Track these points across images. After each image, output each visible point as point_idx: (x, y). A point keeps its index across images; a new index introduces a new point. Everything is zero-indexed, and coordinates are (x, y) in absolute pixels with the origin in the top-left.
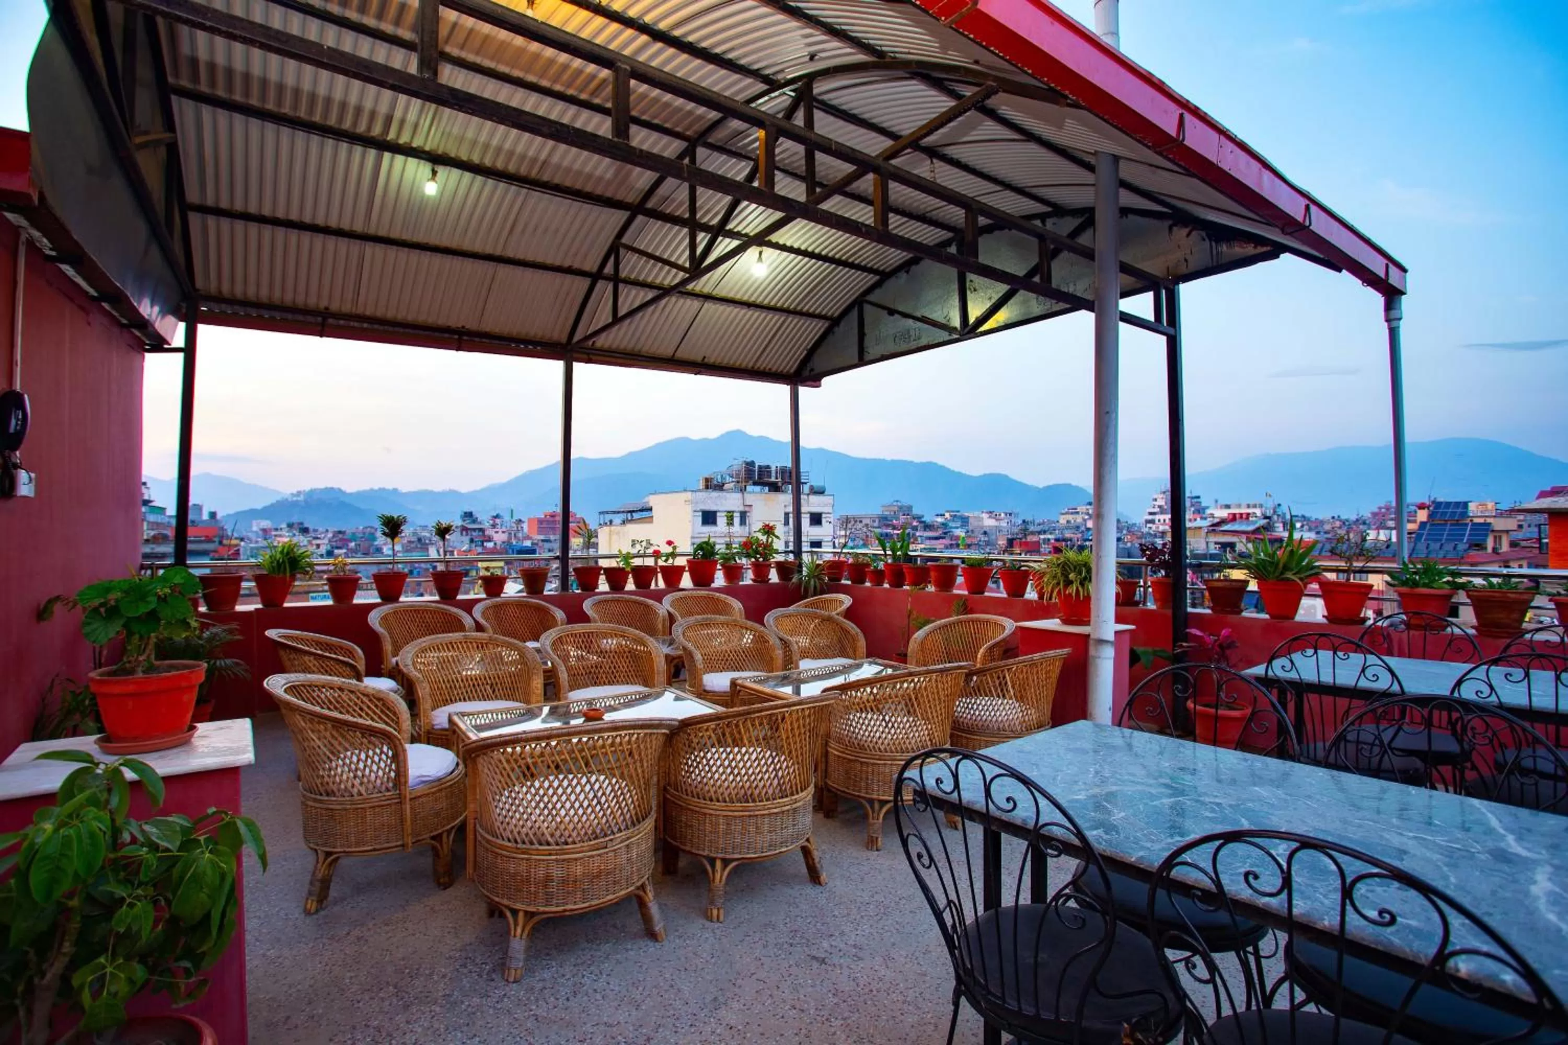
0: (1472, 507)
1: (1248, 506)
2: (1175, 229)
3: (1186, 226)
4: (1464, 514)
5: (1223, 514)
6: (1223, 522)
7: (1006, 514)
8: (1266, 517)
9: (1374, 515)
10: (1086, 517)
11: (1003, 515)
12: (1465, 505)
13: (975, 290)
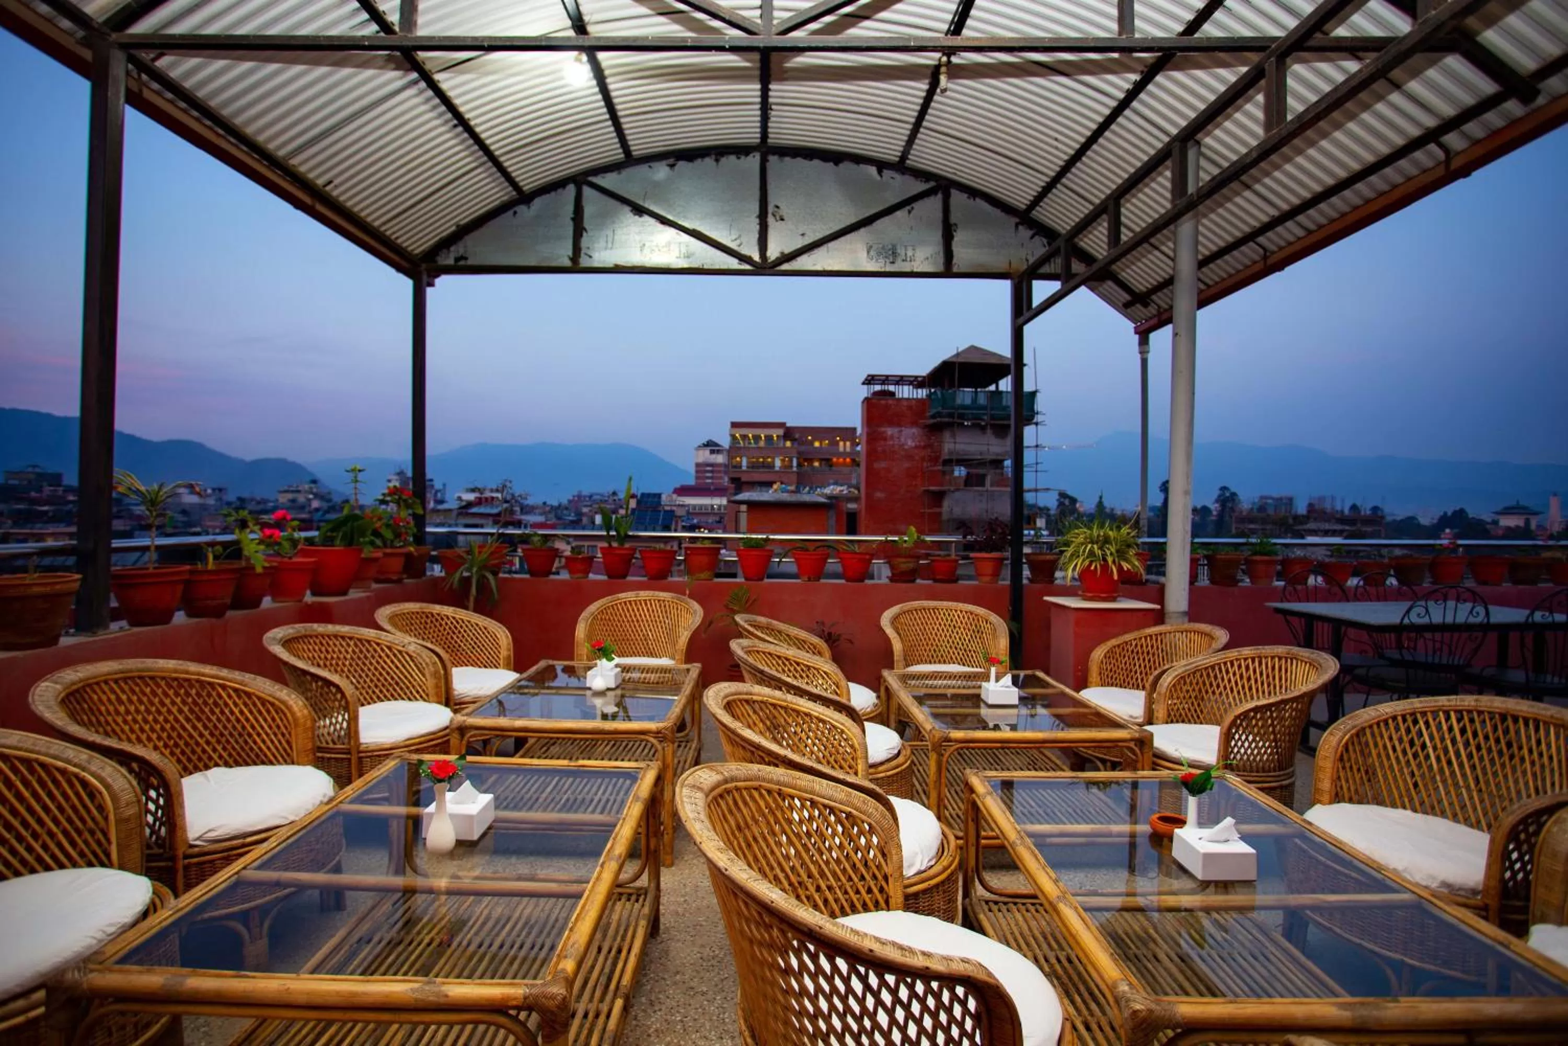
0: (664, 497)
1: (492, 491)
2: (1020, 227)
3: (1031, 229)
4: (659, 503)
5: (471, 497)
6: (470, 504)
7: (214, 490)
8: (506, 501)
9: (570, 501)
10: (311, 496)
11: (209, 491)
12: (659, 496)
13: (782, 219)
